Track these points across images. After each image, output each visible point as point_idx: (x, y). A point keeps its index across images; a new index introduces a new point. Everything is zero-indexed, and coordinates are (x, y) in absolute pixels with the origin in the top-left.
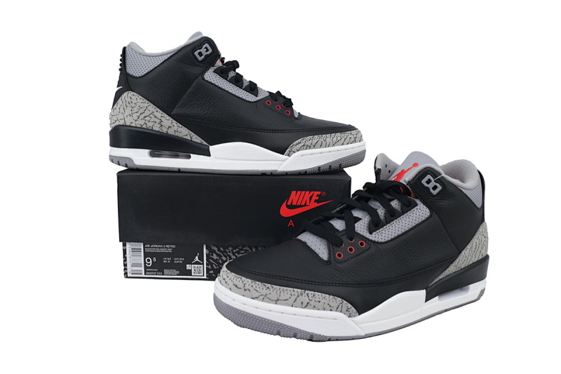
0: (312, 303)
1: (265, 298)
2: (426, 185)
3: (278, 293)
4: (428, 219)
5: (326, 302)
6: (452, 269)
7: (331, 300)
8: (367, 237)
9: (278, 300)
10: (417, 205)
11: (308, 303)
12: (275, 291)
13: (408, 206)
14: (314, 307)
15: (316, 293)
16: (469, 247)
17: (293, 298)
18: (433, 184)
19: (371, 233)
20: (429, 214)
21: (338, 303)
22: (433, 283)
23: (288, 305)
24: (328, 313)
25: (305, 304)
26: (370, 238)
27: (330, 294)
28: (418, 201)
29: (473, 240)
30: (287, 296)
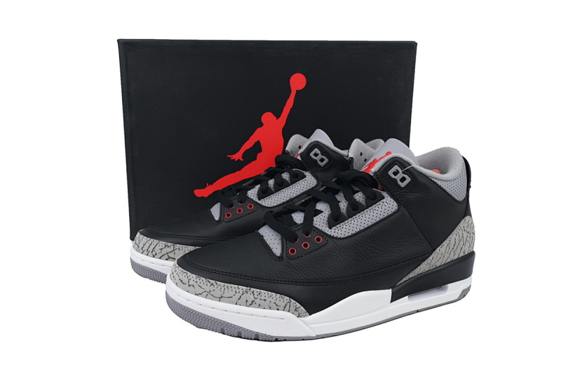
0: (258, 301)
1: (209, 295)
2: (393, 176)
3: (222, 290)
4: (395, 213)
5: (272, 300)
6: (424, 267)
7: (278, 300)
8: (326, 232)
9: (222, 297)
10: (383, 198)
11: (253, 301)
12: (219, 287)
13: (373, 199)
14: (260, 305)
15: (262, 291)
16: (445, 243)
17: (238, 296)
18: (401, 175)
19: (330, 228)
20: (396, 208)
21: (286, 302)
22: (401, 282)
23: (232, 303)
24: (274, 312)
25: (249, 302)
26: (329, 233)
27: (277, 293)
28: (385, 194)
29: (451, 236)
30: (231, 294)
